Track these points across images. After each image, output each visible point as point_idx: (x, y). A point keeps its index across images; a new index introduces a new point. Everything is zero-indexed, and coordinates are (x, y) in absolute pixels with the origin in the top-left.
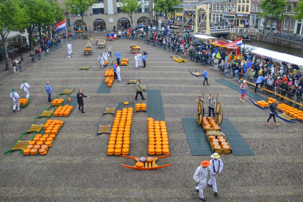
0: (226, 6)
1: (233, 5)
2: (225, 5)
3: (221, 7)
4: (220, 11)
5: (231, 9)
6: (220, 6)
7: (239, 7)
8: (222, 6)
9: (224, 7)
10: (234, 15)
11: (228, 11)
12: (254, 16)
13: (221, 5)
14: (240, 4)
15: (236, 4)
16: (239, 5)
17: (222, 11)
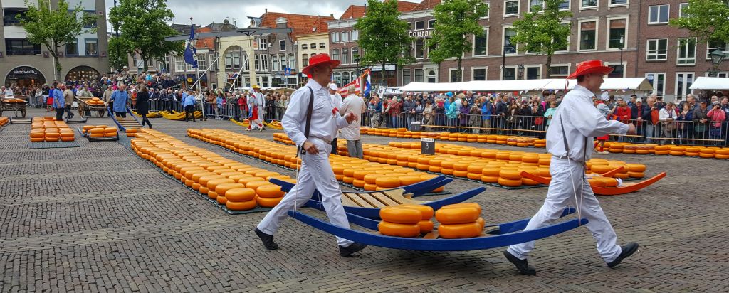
0: (275, 59)
1: (291, 55)
2: (274, 56)
3: (263, 62)
4: (262, 70)
5: (288, 63)
6: (261, 60)
7: (305, 57)
8: (266, 59)
9: (272, 61)
10: (296, 77)
11: (279, 69)
12: (339, 74)
13: (262, 56)
14: (305, 52)
15: (297, 53)
16: (303, 55)
17: (266, 70)
